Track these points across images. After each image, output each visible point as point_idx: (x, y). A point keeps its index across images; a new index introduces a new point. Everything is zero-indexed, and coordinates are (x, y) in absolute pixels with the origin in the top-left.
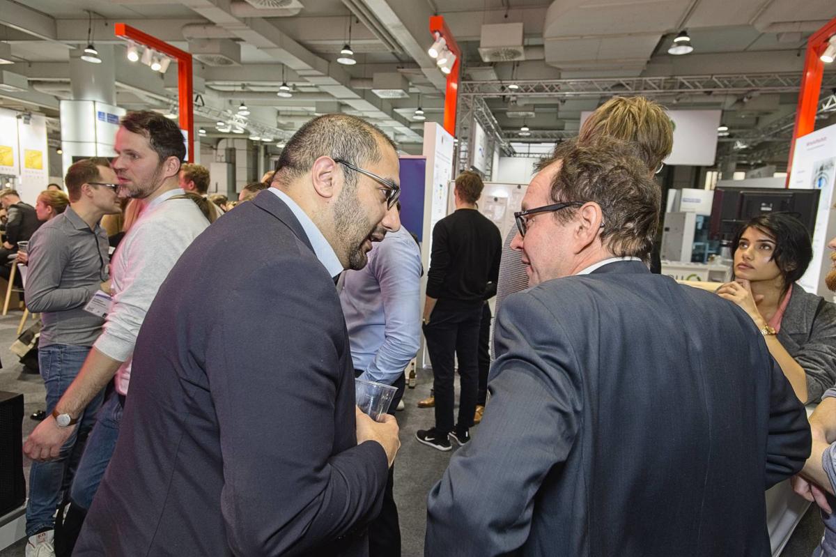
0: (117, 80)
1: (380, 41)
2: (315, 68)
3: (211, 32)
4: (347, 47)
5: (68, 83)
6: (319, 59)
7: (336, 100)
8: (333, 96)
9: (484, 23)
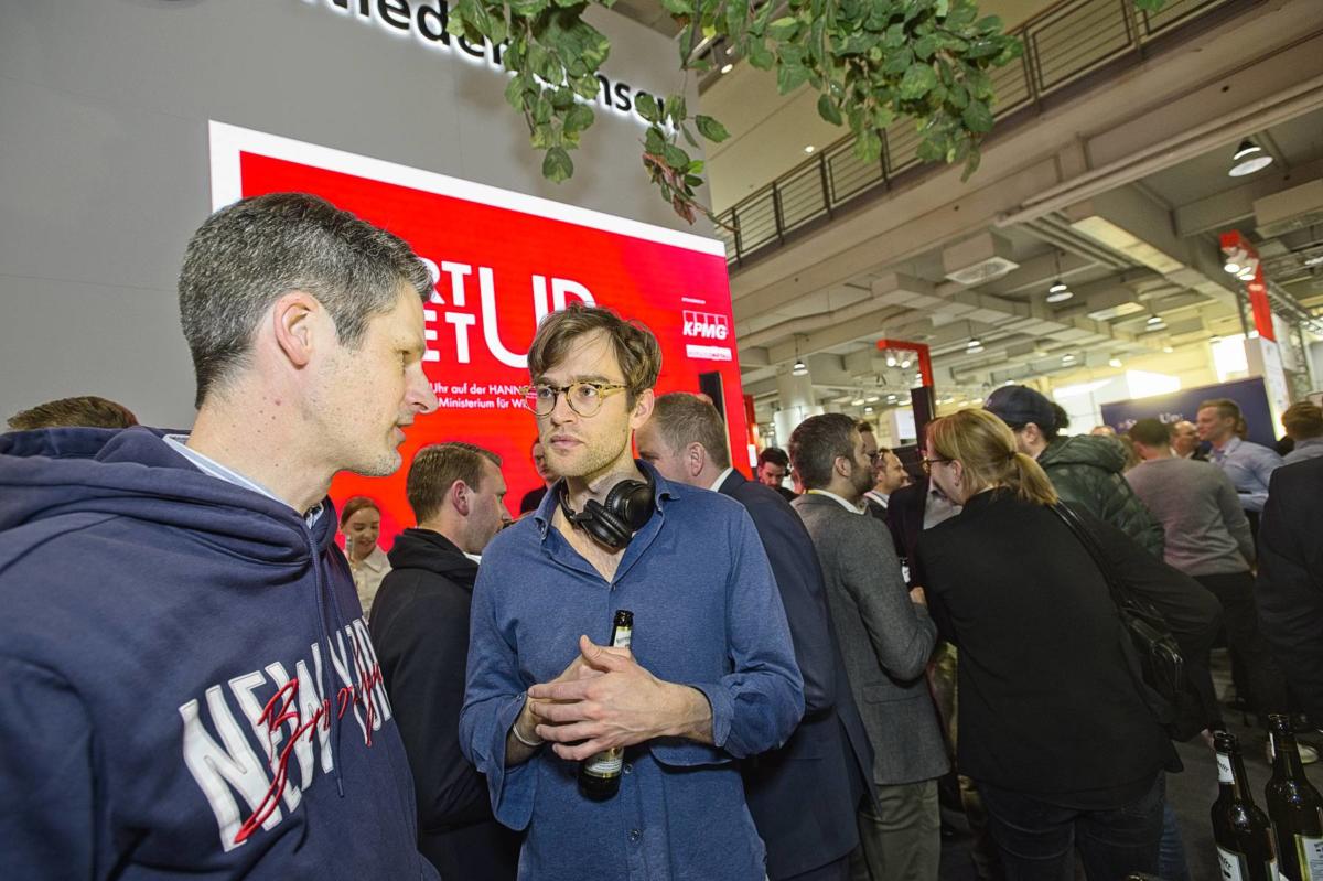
0: (813, 383)
1: (1098, 263)
2: (1015, 314)
3: (910, 317)
4: (1058, 283)
5: (776, 394)
6: (1018, 305)
7: (1035, 339)
8: (1029, 336)
9: (1256, 198)
